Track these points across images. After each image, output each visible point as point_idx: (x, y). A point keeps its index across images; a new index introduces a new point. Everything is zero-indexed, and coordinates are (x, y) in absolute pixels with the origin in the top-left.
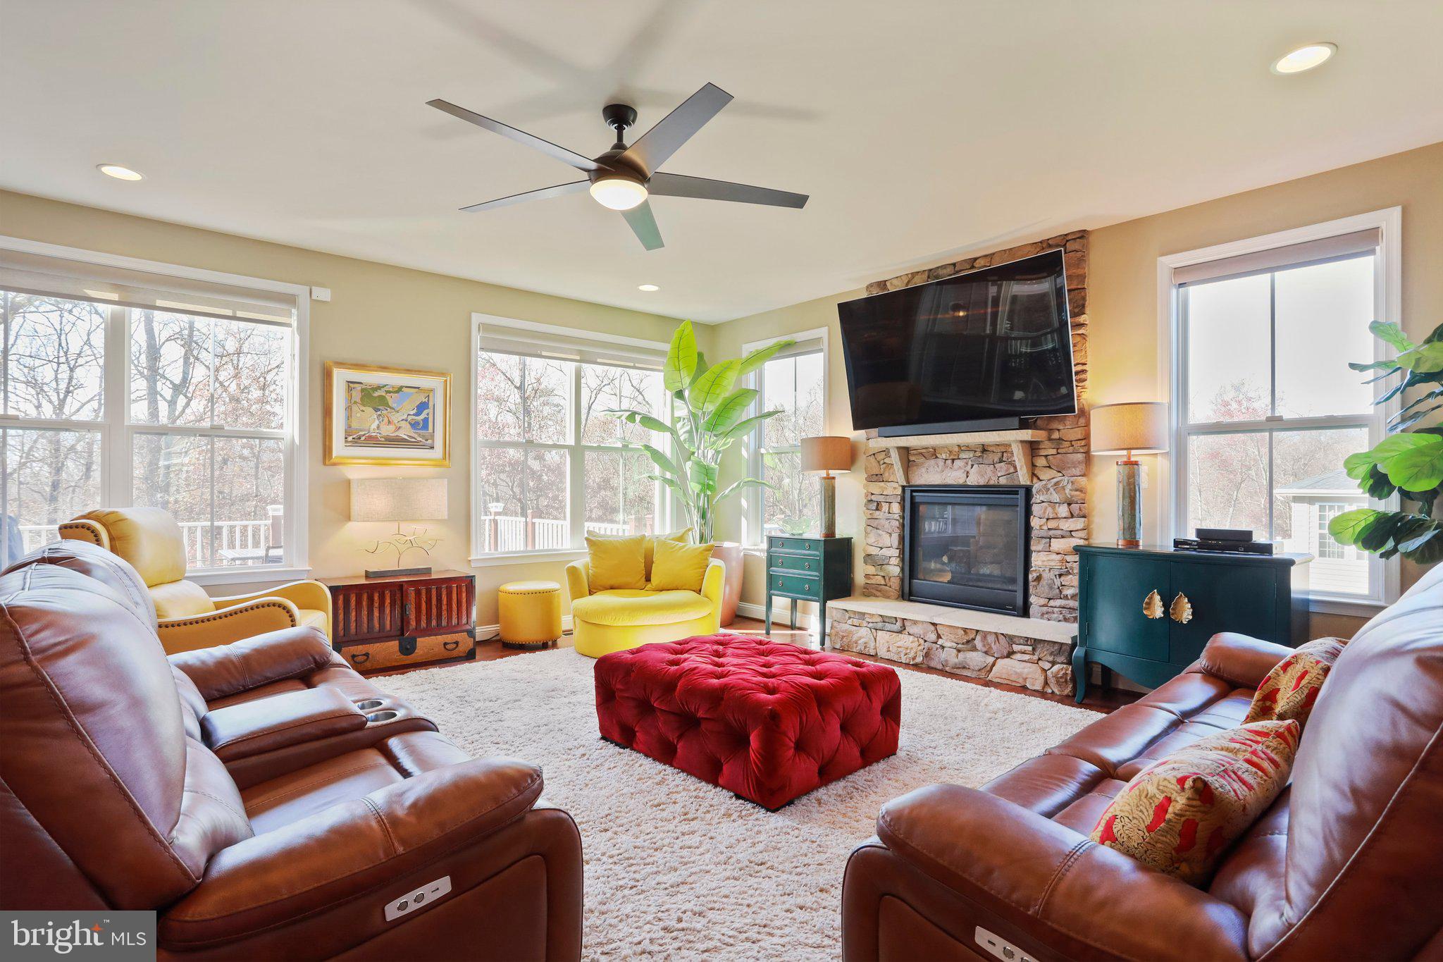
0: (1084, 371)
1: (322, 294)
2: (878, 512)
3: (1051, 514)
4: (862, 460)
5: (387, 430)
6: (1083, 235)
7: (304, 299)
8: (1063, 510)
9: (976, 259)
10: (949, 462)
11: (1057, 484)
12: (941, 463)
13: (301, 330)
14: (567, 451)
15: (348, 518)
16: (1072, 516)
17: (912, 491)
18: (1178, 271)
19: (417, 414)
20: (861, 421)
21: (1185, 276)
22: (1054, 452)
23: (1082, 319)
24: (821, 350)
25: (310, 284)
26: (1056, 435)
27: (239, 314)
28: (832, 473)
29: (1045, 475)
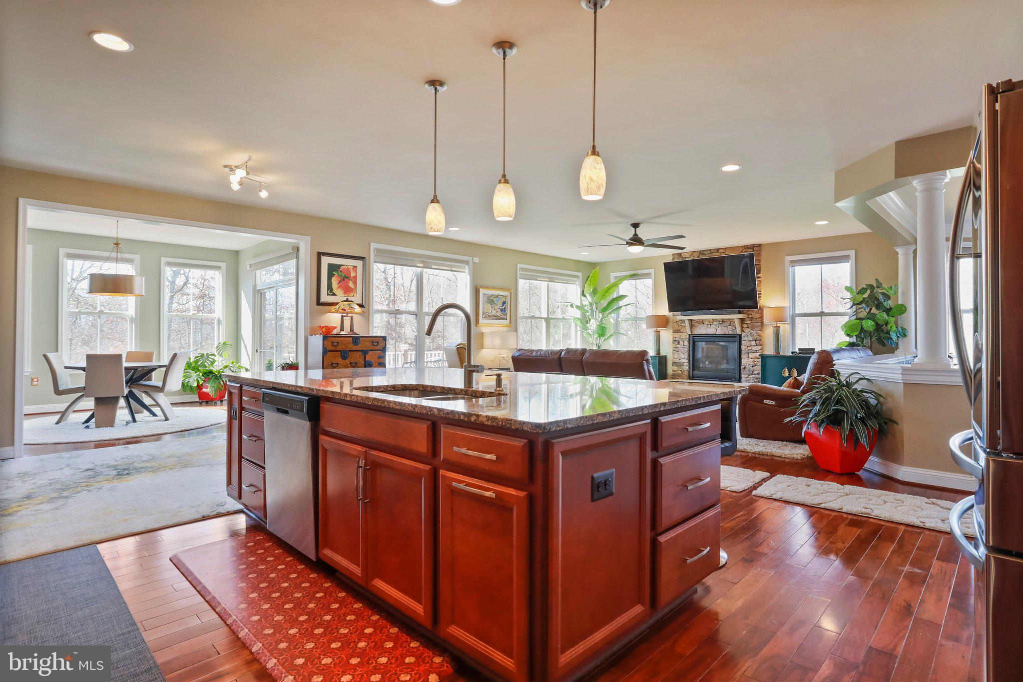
0: (760, 294)
1: (476, 260)
2: (678, 345)
3: (749, 345)
4: (671, 324)
5: (494, 313)
6: (760, 245)
7: (471, 263)
8: (753, 343)
9: (719, 249)
10: (709, 325)
11: (751, 333)
12: (706, 326)
13: (470, 273)
14: (543, 320)
15: (483, 348)
16: (757, 345)
17: (693, 337)
18: (792, 262)
19: (502, 306)
20: (672, 309)
21: (794, 263)
22: (750, 322)
23: (759, 275)
24: (651, 278)
25: (473, 257)
26: (750, 316)
27: (453, 269)
28: (659, 329)
29: (747, 330)
